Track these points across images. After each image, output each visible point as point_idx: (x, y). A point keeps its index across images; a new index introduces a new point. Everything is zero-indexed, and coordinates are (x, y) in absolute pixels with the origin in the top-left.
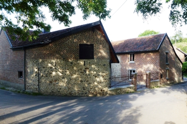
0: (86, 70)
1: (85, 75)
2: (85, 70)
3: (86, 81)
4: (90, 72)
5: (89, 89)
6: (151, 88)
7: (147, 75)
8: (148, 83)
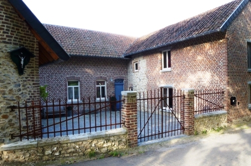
6: (197, 134)
7: (184, 98)
8: (186, 119)
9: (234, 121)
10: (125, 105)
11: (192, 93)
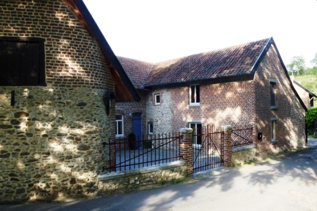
0: (18, 119)
1: (15, 134)
2: (14, 118)
3: (20, 153)
4: (33, 127)
5: (31, 179)
6: (234, 166)
7: (223, 134)
8: (225, 153)
9: (260, 154)
10: (184, 140)
11: (230, 129)
